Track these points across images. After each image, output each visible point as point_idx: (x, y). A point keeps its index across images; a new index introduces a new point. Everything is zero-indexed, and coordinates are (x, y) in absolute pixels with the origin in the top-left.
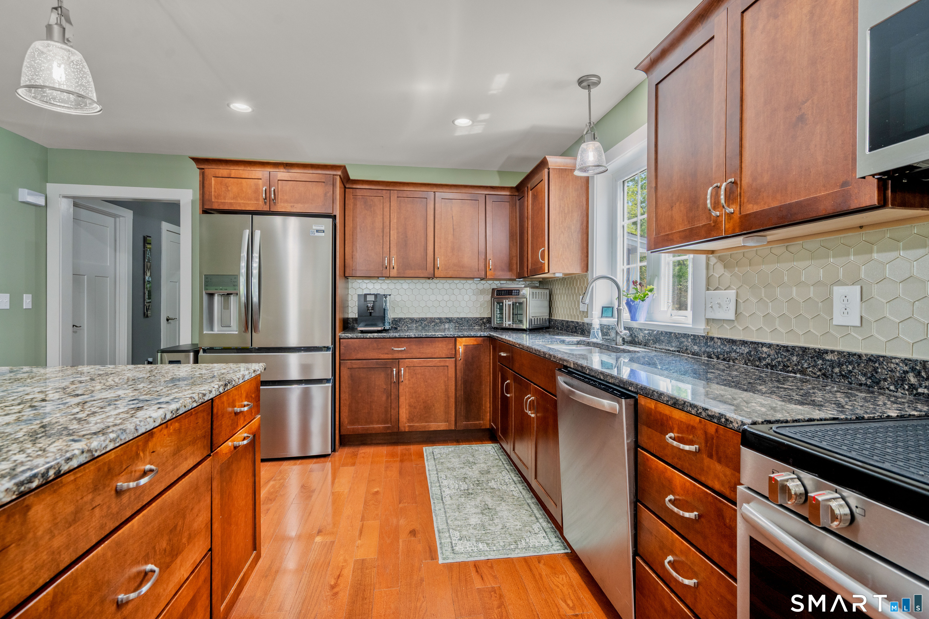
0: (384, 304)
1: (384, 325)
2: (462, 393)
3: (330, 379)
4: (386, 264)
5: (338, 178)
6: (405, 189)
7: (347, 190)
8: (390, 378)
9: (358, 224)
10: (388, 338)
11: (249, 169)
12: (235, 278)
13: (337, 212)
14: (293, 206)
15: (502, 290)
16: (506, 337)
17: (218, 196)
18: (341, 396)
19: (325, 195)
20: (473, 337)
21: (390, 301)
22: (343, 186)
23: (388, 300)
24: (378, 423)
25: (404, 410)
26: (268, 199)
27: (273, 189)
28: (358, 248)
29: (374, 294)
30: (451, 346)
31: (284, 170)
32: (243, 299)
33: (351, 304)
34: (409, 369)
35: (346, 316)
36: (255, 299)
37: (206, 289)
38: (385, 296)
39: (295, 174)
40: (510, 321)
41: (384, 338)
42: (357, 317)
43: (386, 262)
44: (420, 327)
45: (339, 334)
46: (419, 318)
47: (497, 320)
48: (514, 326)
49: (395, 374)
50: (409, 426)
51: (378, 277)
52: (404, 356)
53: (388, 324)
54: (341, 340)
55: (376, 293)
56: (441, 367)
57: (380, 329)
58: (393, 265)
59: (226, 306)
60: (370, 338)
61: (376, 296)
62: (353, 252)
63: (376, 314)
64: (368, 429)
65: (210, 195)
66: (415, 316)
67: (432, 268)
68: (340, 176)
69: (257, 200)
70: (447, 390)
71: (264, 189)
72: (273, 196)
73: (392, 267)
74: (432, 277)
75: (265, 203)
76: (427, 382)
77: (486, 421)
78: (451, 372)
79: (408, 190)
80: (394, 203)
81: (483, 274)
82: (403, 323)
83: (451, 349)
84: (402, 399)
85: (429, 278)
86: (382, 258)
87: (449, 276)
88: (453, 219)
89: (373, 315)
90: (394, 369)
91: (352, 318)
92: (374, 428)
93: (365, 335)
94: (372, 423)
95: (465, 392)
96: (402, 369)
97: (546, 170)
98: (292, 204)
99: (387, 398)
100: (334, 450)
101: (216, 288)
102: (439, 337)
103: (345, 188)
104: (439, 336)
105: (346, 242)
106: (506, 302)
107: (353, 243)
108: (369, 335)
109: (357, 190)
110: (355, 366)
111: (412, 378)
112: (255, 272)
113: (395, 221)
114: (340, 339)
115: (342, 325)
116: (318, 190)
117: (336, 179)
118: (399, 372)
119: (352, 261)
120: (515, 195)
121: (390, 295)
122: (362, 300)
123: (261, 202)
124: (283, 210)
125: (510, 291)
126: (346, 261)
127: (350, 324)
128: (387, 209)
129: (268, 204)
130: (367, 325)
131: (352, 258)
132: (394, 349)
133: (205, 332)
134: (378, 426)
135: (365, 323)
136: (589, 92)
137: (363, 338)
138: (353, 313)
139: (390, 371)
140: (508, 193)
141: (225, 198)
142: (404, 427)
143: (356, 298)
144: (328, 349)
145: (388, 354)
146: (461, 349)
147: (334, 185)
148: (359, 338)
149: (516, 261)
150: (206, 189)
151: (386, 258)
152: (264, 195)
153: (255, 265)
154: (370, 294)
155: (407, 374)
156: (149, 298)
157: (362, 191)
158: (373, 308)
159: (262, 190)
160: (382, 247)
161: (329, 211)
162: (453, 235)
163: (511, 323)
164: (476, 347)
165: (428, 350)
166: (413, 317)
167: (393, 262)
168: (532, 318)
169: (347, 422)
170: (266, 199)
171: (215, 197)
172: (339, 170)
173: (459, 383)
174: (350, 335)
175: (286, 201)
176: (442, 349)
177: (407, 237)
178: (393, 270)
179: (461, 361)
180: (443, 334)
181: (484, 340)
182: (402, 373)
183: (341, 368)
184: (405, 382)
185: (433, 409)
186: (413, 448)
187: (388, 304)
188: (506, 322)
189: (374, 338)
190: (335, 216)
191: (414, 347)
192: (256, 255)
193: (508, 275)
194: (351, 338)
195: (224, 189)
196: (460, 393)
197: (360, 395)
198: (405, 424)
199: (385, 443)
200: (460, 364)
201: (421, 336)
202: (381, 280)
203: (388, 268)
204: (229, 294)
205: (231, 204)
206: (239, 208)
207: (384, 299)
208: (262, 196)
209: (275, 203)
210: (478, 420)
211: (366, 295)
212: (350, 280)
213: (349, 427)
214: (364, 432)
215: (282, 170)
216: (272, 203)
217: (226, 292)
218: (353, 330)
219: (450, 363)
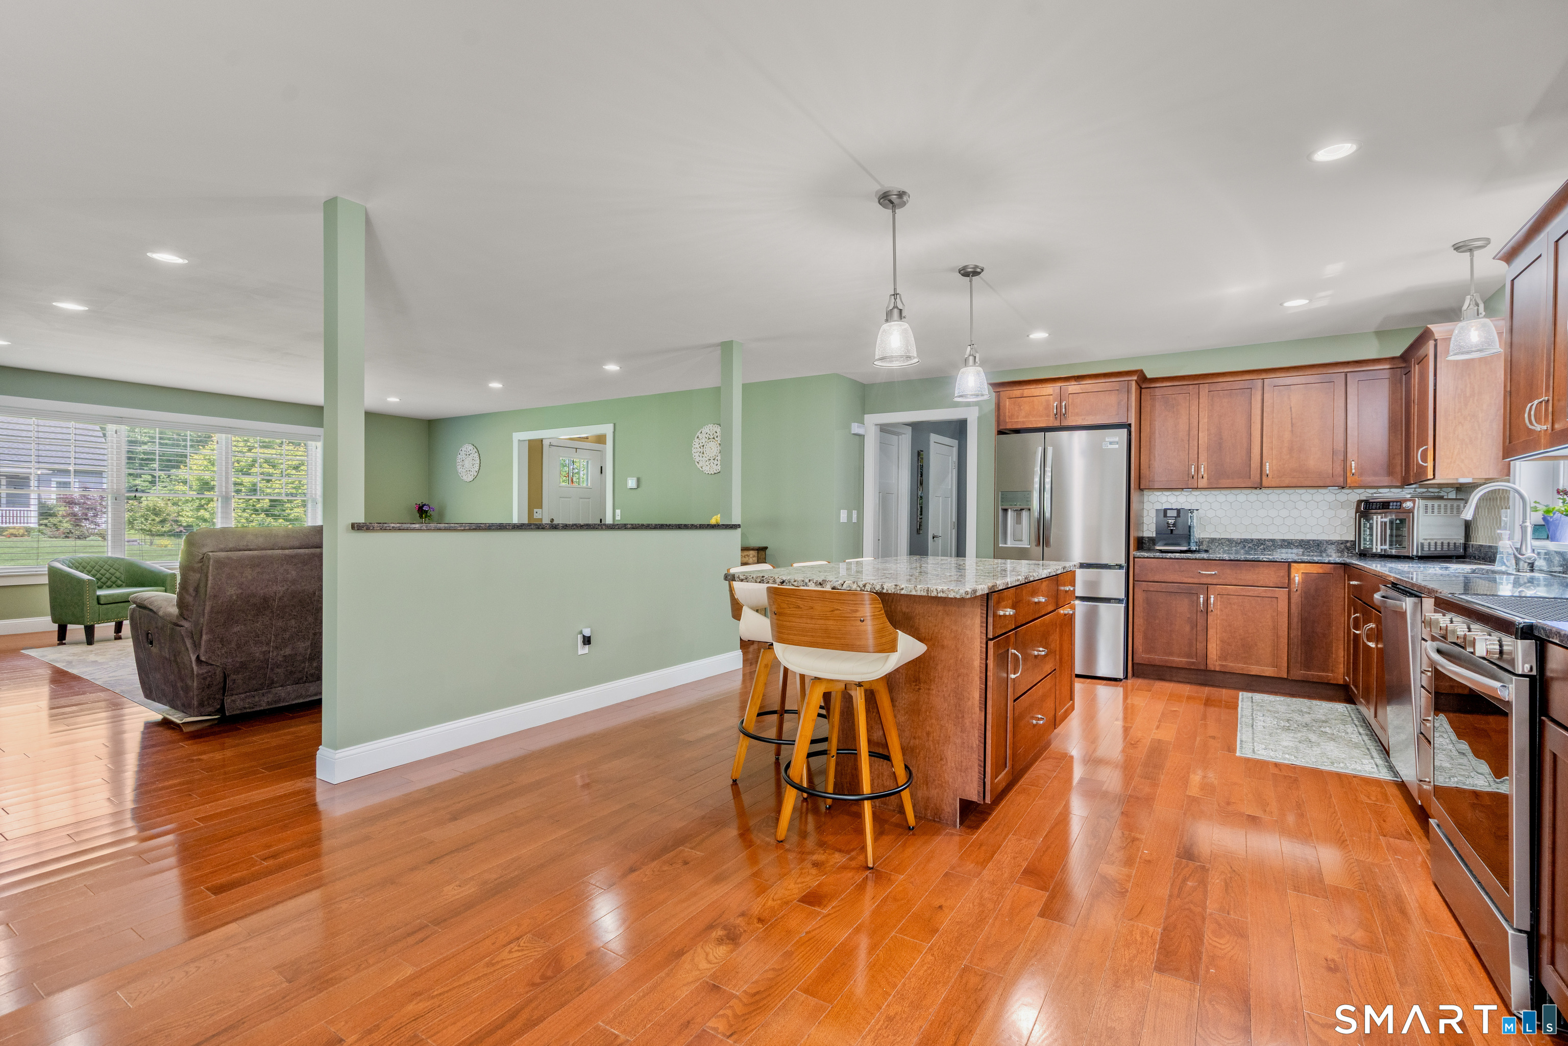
0: (1190, 520)
1: (1189, 545)
2: (1300, 634)
3: (1123, 600)
4: (1193, 473)
5: (1134, 383)
6: (1220, 380)
7: (1143, 390)
8: (1195, 605)
9: (1157, 428)
10: (1193, 559)
11: (1040, 386)
12: (1028, 494)
13: (1133, 421)
14: (1084, 419)
15: (1373, 502)
16: (1376, 567)
17: (1011, 417)
18: (1135, 621)
19: (1119, 404)
20: (1317, 563)
21: (1197, 517)
22: (1139, 387)
23: (1195, 516)
24: (1179, 656)
25: (1214, 645)
26: (1059, 414)
27: (1064, 404)
28: (1156, 455)
29: (1176, 509)
30: (1283, 572)
31: (1075, 383)
32: (1036, 514)
33: (1146, 520)
34: (1221, 598)
35: (1141, 535)
36: (1048, 515)
37: (1002, 505)
38: (1191, 511)
39: (1088, 385)
40: (1385, 544)
41: (1188, 559)
42: (1154, 535)
43: (1193, 470)
44: (1242, 551)
45: (1133, 553)
46: (1241, 539)
47: (1365, 544)
48: (1394, 552)
49: (1202, 601)
50: (1220, 665)
51: (1183, 489)
52: (1215, 581)
53: (1195, 544)
54: (1136, 559)
55: (1179, 508)
56: (1267, 598)
57: (1185, 548)
58: (1203, 473)
59: (1018, 521)
60: (1171, 558)
61: (1179, 511)
62: (1150, 461)
63: (1178, 531)
64: (1166, 661)
65: (1005, 416)
66: (1236, 536)
67: (1259, 475)
68: (1136, 381)
69: (1048, 416)
70: (1275, 628)
71: (1055, 405)
72: (1064, 410)
73: (1200, 476)
74: (1260, 486)
75: (1056, 418)
76: (1246, 615)
77: (1339, 673)
78: (1283, 606)
79: (1225, 380)
80: (1204, 400)
81: (1341, 480)
82: (1217, 544)
83: (1283, 577)
84: (1211, 632)
85: (1256, 488)
86: (1187, 466)
87: (1284, 486)
88: (1291, 411)
89: (1174, 532)
90: (1202, 596)
91: (1148, 537)
92: (1173, 661)
93: (1164, 555)
94: (1171, 654)
95: (1303, 634)
96: (1212, 596)
97: (1432, 343)
98: (1083, 417)
99: (1192, 628)
100: (1126, 677)
101: (1011, 503)
102: (1264, 561)
103: (1141, 388)
104: (1265, 559)
105: (1142, 450)
106: (1377, 518)
107: (1150, 450)
108: (1169, 554)
109: (1157, 389)
110: (1152, 589)
111: (1226, 608)
112: (1048, 486)
113: (1206, 420)
114: (1134, 558)
115: (1136, 545)
116: (1112, 399)
117: (1131, 384)
118: (1207, 600)
119: (1149, 471)
120: (1401, 368)
121: (1197, 510)
122: (1162, 514)
123: (1052, 418)
124: (1074, 424)
125: (1386, 504)
126: (1141, 471)
127: (1145, 543)
128: (1194, 408)
129: (1059, 419)
130: (1166, 545)
131: (1149, 467)
132: (1202, 572)
133: (1000, 545)
134: (1178, 660)
135: (1165, 542)
136: (1472, 256)
137: (1162, 558)
138: (1149, 531)
139: (1195, 598)
140: (1387, 366)
141: (1017, 417)
142: (1215, 665)
143: (1153, 514)
144: (1120, 567)
145: (1193, 578)
146: (1297, 578)
147: (1128, 392)
148: (1157, 558)
149: (1400, 461)
150: (1001, 411)
151: (1193, 466)
152: (1055, 410)
153: (1048, 480)
154: (1172, 509)
155: (1219, 603)
156: (921, 514)
157: (1160, 391)
158: (1174, 525)
159: (1053, 406)
160: (1187, 452)
161: (1123, 420)
162: (1292, 431)
163: (1387, 547)
164: (1323, 576)
165: (1248, 576)
166: (1232, 537)
167: (1202, 470)
168: (1423, 541)
169: (1141, 650)
170: (1057, 414)
171: (1009, 417)
172: (1135, 375)
173: (1295, 620)
174: (1146, 554)
175: (1077, 414)
176: (1268, 576)
177: (1221, 439)
178: (1202, 480)
179: (1299, 592)
180: (1270, 557)
181: (1334, 568)
182: (1212, 602)
183: (1135, 590)
184: (1215, 612)
185: (1256, 648)
186: (1225, 693)
187: (1195, 521)
188: (1377, 545)
189: (1175, 559)
190: (1130, 425)
191: (1228, 571)
192: (1048, 469)
193: (1386, 480)
194: (1147, 558)
195: (1017, 409)
196: (1296, 633)
197: (1157, 621)
198: (1214, 661)
199: (1188, 683)
200: (1296, 598)
201: (1239, 558)
202: (1186, 491)
203: (1195, 477)
204: (1022, 510)
205: (1023, 422)
206: (1031, 426)
207: (1190, 514)
208: (1053, 411)
209: (1065, 418)
210: (1323, 671)
211: (1165, 511)
212: (1146, 492)
213: (1142, 656)
214: (1161, 664)
215: (1073, 383)
216: (1062, 417)
217: (1019, 507)
218: (1149, 550)
219: (1282, 594)
